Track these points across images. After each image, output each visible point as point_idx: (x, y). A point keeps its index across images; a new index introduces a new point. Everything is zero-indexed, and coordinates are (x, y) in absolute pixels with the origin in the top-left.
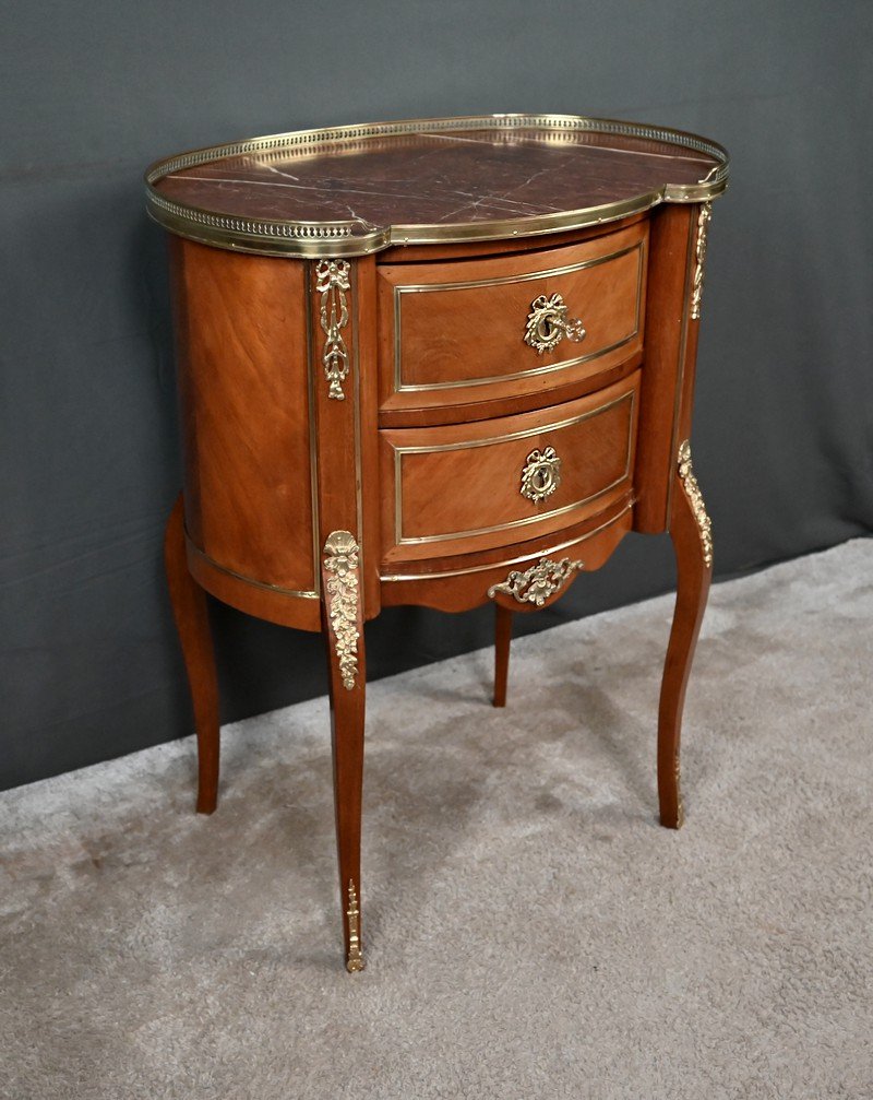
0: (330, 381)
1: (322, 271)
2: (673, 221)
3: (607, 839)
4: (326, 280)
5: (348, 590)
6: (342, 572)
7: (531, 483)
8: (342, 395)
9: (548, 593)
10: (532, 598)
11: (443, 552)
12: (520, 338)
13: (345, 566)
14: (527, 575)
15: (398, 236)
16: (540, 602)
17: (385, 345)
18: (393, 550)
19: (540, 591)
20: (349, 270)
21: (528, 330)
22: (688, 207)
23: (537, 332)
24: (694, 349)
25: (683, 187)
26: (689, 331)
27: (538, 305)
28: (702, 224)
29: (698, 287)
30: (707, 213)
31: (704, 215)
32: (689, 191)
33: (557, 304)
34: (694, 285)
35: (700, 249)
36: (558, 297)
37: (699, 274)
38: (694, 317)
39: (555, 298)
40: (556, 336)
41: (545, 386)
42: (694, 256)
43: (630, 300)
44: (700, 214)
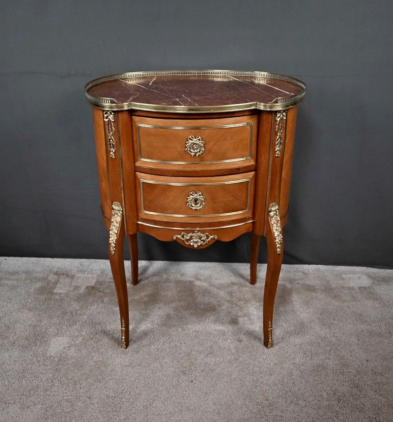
0: (110, 151)
1: (106, 114)
2: (264, 117)
3: (240, 341)
4: (107, 117)
5: (117, 222)
6: (116, 216)
7: (191, 202)
8: (114, 157)
9: (199, 244)
10: (192, 244)
11: (157, 219)
12: (183, 150)
13: (117, 214)
14: (189, 235)
15: (134, 106)
16: (196, 246)
17: (135, 143)
18: (141, 214)
19: (196, 242)
20: (114, 115)
21: (186, 147)
22: (271, 112)
23: (190, 149)
24: (279, 169)
25: (262, 104)
26: (274, 161)
27: (190, 139)
28: (278, 119)
29: (278, 144)
30: (282, 116)
31: (279, 116)
32: (265, 106)
33: (199, 140)
34: (275, 144)
35: (278, 129)
36: (200, 138)
37: (278, 139)
38: (276, 155)
39: (198, 137)
40: (199, 152)
41: (195, 169)
42: (274, 132)
43: (244, 144)
44: (277, 116)
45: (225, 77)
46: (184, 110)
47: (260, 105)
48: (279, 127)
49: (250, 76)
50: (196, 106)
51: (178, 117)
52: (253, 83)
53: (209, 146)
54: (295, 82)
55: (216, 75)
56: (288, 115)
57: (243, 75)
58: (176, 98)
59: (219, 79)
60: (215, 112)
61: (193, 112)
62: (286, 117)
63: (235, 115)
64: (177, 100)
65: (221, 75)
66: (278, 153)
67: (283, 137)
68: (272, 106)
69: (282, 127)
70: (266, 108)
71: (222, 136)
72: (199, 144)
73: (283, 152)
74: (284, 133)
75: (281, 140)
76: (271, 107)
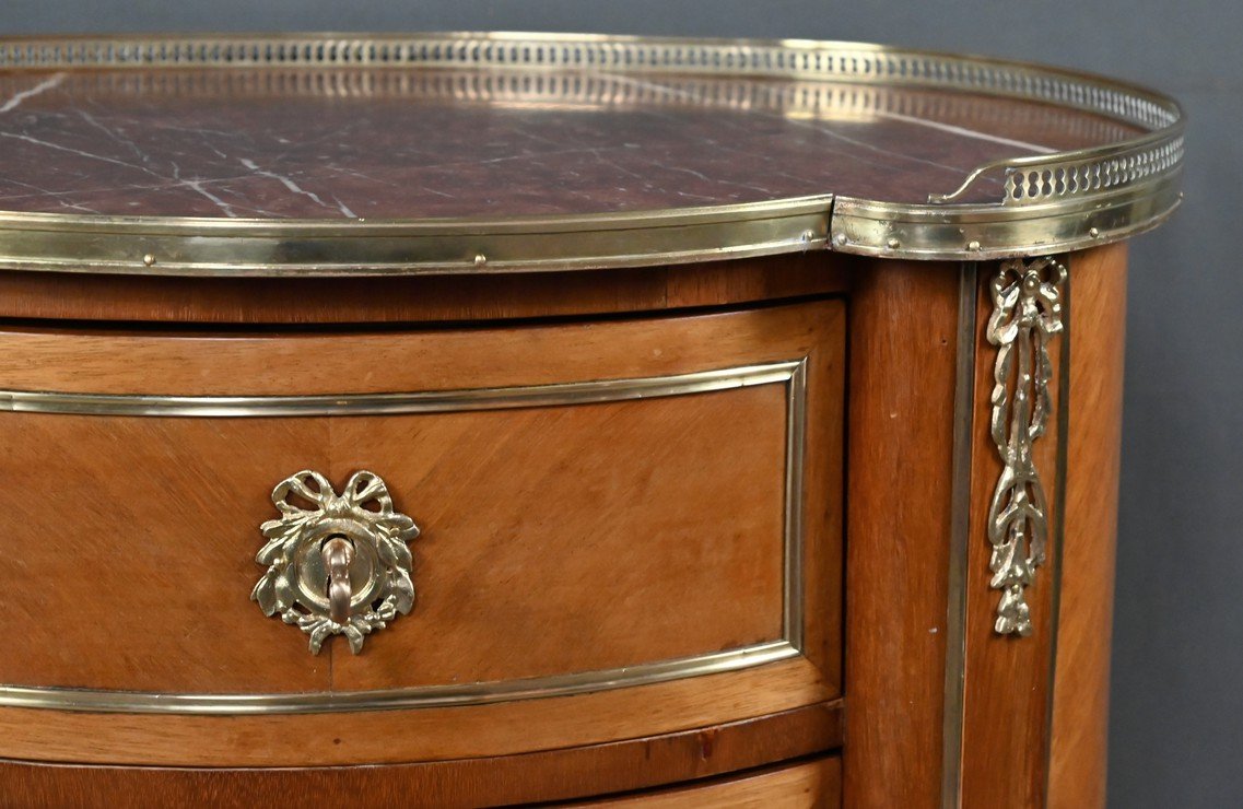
12: (236, 589)
21: (261, 569)
22: (944, 276)
23: (294, 582)
24: (1022, 731)
25: (878, 208)
26: (980, 669)
27: (292, 497)
28: (1008, 335)
29: (1008, 533)
30: (1030, 308)
31: (1014, 312)
32: (899, 225)
33: (371, 504)
34: (986, 527)
35: (1009, 415)
36: (375, 484)
37: (1009, 494)
38: (1001, 624)
39: (362, 485)
40: (376, 605)
41: (340, 753)
42: (978, 434)
43: (738, 537)
44: (991, 306)
45: (571, 81)
46: (241, 254)
47: (866, 218)
48: (1011, 393)
49: (748, 70)
50: (343, 218)
51: (190, 314)
52: (771, 124)
53: (457, 552)
54: (1076, 94)
55: (509, 66)
56: (1075, 301)
57: (698, 68)
58: (184, 175)
59: (529, 101)
60: (499, 266)
61: (314, 269)
62: (1065, 317)
63: (658, 305)
64: (195, 184)
65: (546, 67)
66: (1013, 611)
67: (1043, 472)
68: (955, 219)
69: (1034, 392)
70: (907, 240)
71: (562, 467)
72: (366, 540)
73: (1048, 594)
74: (1050, 449)
75: (1031, 498)
76: (949, 232)
